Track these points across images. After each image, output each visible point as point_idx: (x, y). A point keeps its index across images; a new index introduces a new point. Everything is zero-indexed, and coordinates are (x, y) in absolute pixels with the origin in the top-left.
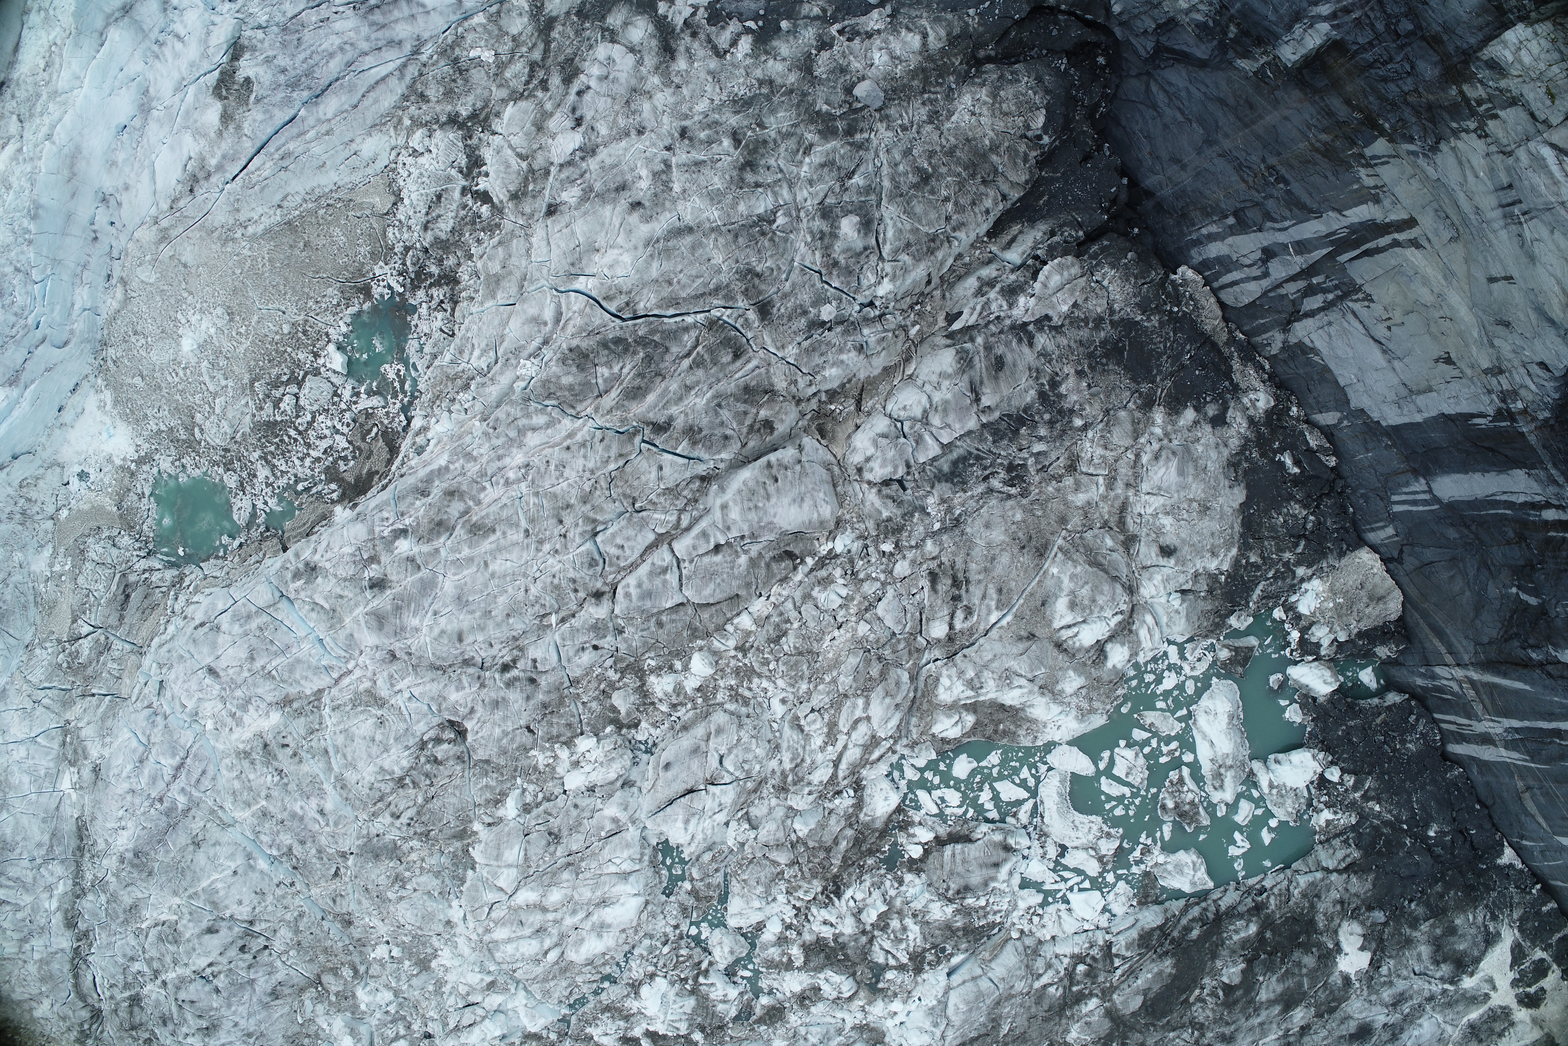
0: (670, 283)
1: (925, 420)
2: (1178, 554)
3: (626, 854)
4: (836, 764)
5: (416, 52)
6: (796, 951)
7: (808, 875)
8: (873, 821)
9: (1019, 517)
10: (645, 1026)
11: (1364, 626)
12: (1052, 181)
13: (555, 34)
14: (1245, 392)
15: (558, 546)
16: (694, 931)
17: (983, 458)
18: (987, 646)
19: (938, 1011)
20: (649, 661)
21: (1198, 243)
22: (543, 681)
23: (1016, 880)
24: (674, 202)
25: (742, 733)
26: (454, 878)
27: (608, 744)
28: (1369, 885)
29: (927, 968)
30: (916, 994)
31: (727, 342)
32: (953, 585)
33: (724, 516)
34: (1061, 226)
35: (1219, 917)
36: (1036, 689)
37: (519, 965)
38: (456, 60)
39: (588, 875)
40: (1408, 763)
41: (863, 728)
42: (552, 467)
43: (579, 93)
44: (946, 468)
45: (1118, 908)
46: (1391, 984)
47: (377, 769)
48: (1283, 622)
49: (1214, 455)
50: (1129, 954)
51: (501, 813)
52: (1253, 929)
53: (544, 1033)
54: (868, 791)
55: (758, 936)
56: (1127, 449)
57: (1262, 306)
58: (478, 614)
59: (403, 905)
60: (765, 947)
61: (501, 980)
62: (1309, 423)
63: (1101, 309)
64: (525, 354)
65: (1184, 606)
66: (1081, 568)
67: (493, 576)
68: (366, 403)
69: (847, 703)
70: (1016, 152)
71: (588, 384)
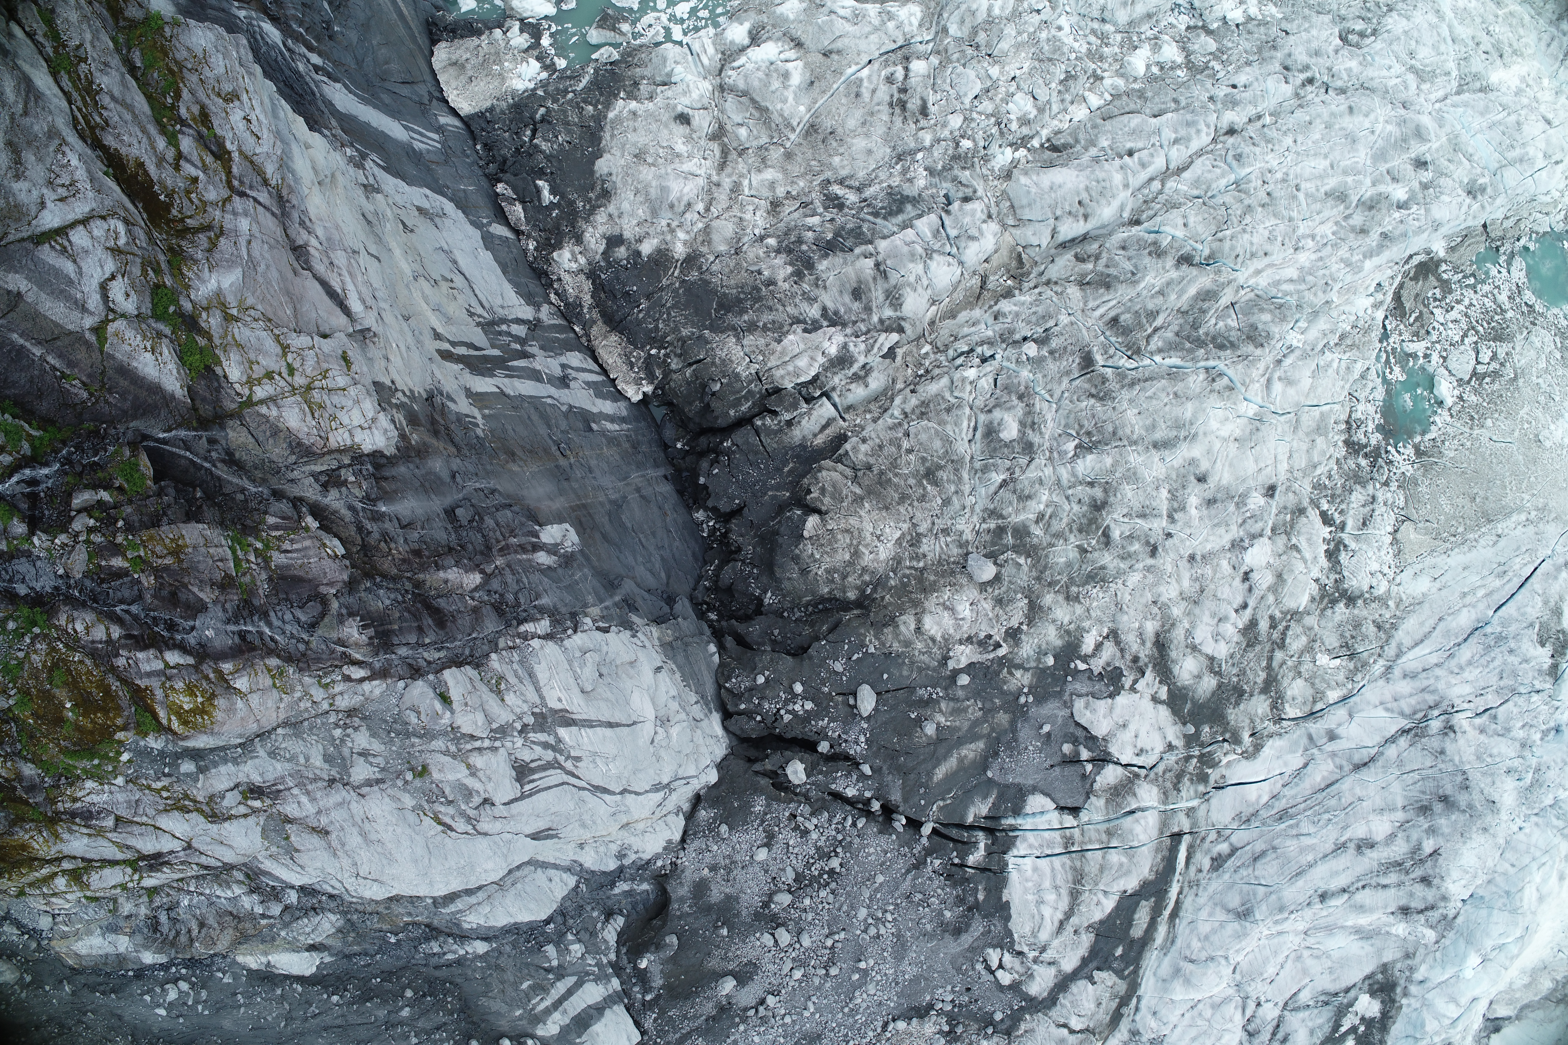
0: (1176, 395)
2: (672, 116)
5: (1389, 669)
9: (836, 160)
11: (475, 41)
12: (778, 488)
13: (1263, 675)
14: (580, 270)
15: (1269, 175)
17: (871, 214)
18: (873, 47)
20: (1182, 75)
21: (621, 419)
22: (1277, 67)
24: (1167, 477)
25: (1102, 2)
27: (1218, 14)
31: (1126, 331)
32: (906, 102)
33: (1126, 178)
34: (780, 430)
36: (828, 5)
38: (1352, 656)
42: (1280, 239)
43: (1245, 606)
44: (909, 207)
49: (626, 206)
56: (717, 217)
58: (1337, 127)
62: (518, 232)
63: (749, 340)
64: (1297, 353)
65: (668, 69)
66: (775, 106)
67: (1326, 157)
68: (1419, 347)
69: (1008, 11)
70: (833, 498)
71: (1245, 315)
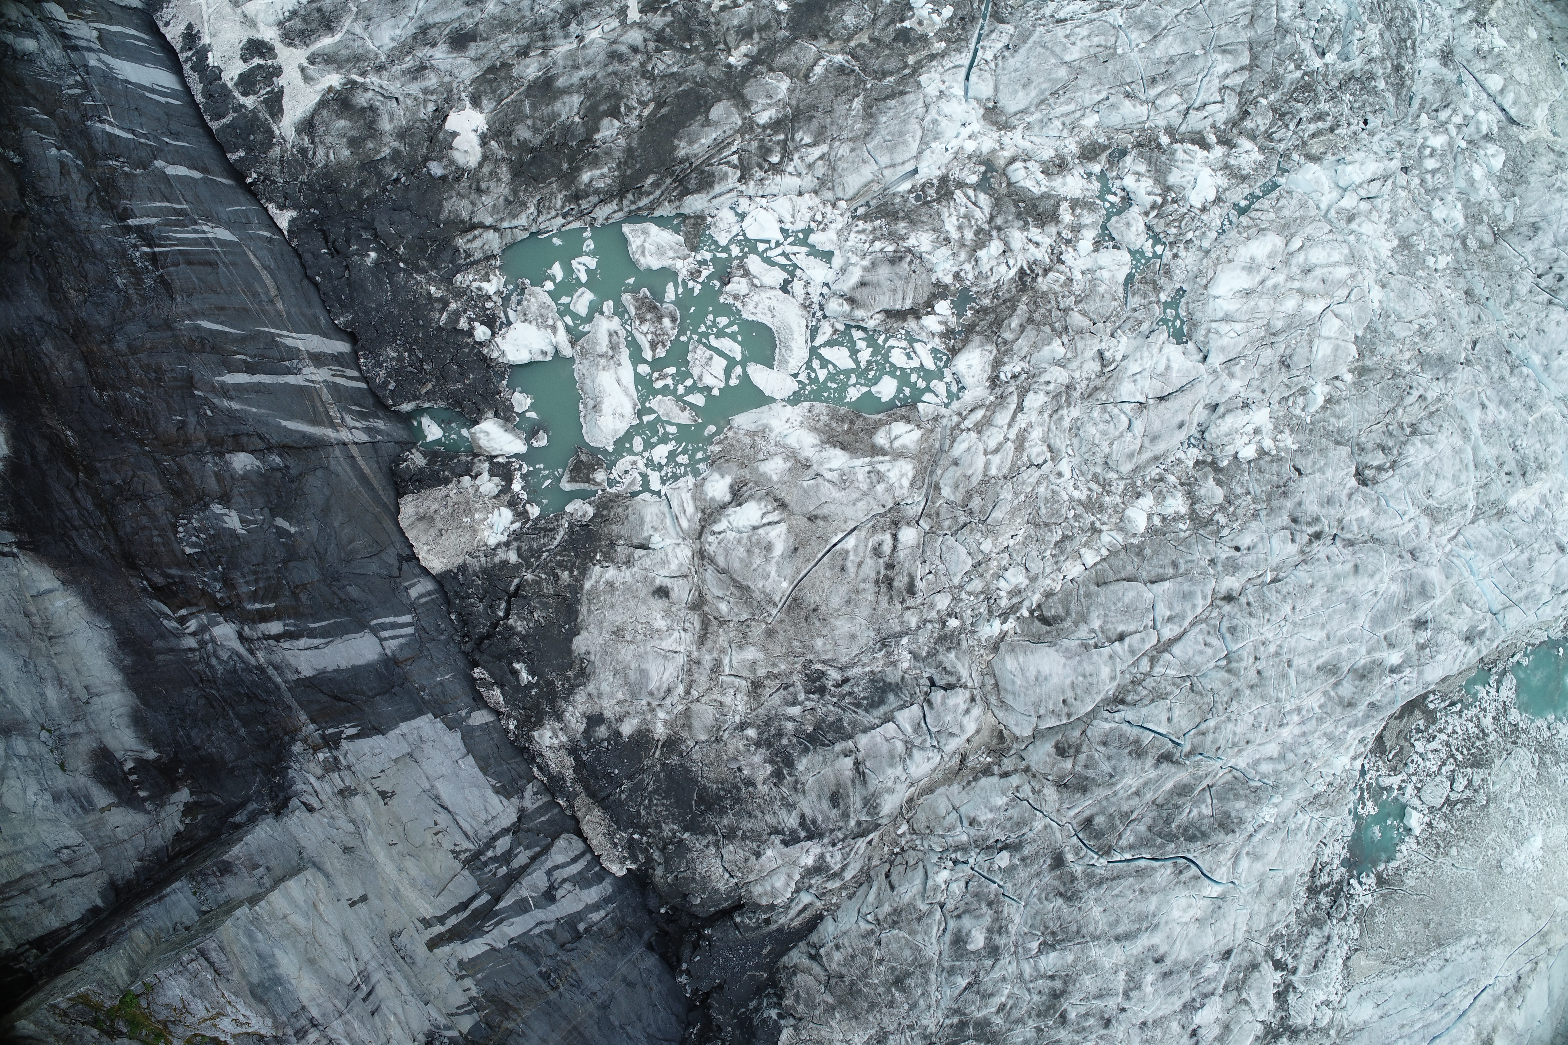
0: (1142, 891)
1: (909, 746)
2: (651, 590)
3: (1225, 341)
4: (1020, 408)
6: (1066, 217)
7: (1051, 297)
8: (982, 345)
9: (819, 642)
10: (1211, 156)
11: (442, 490)
12: (757, 967)
14: (561, 747)
15: (1262, 648)
16: (1159, 249)
17: (853, 704)
18: (859, 514)
19: (931, 136)
20: (1184, 527)
21: (607, 900)
22: (1285, 520)
23: (837, 261)
24: (1126, 963)
25: (1107, 450)
26: (1375, 331)
27: (1230, 450)
28: (447, 205)
29: (935, 181)
30: (949, 156)
31: (1099, 835)
32: (892, 580)
33: (1114, 670)
34: (759, 927)
35: (621, 195)
36: (815, 467)
37: (1327, 237)
39: (1260, 323)
40: (396, 335)
41: (992, 444)
42: (1264, 725)
44: (891, 697)
45: (726, 217)
46: (425, 92)
47: (1436, 446)
48: (528, 502)
49: (605, 687)
50: (725, 168)
51: (1327, 389)
52: (585, 177)
53: (1302, 160)
54: (986, 376)
55: (1099, 235)
56: (698, 700)
57: (546, 836)
58: (1339, 590)
59: (1424, 311)
60: (1094, 224)
61: (1343, 223)
62: (498, 713)
63: (729, 849)
64: (1268, 828)
65: (645, 534)
66: (757, 585)
67: (1323, 626)
68: (1395, 781)
69: (1005, 471)
70: (807, 1005)
71: (1220, 800)
